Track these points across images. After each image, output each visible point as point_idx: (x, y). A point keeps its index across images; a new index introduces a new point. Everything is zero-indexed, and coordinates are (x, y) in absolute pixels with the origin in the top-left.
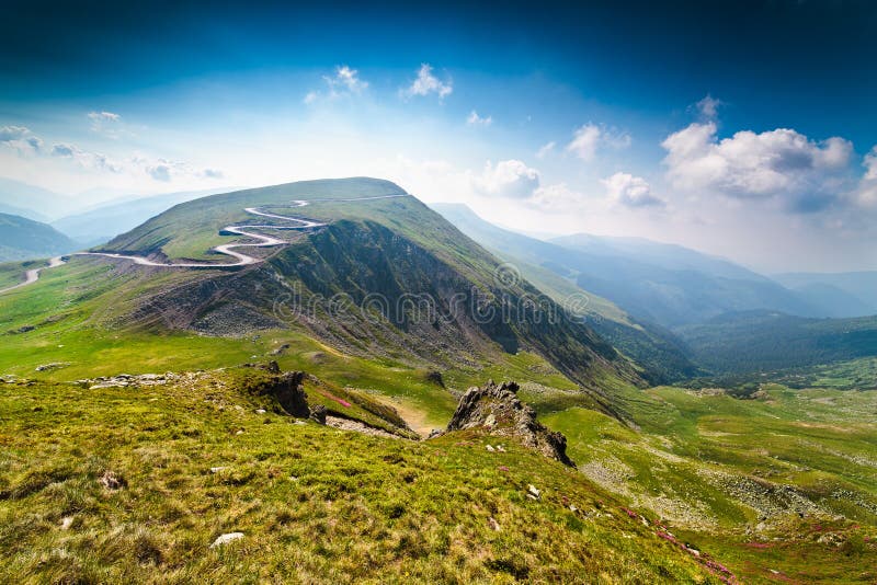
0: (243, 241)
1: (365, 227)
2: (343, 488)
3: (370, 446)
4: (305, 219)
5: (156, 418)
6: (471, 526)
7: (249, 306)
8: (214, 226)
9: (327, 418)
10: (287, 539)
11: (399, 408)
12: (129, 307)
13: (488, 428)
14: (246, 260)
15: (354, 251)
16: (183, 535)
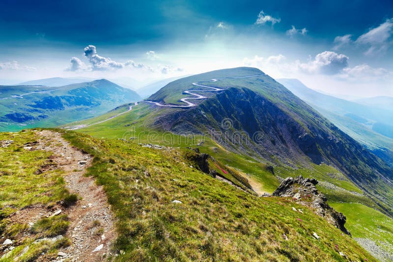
0: (191, 97)
1: (242, 91)
2: (218, 200)
3: (232, 190)
4: (215, 87)
5: (159, 159)
6: (273, 233)
7: (191, 124)
8: (181, 91)
9: (216, 176)
10: (196, 209)
11: (249, 179)
12: (153, 120)
13: (295, 199)
14: (191, 105)
15: (236, 102)
16: (164, 196)
